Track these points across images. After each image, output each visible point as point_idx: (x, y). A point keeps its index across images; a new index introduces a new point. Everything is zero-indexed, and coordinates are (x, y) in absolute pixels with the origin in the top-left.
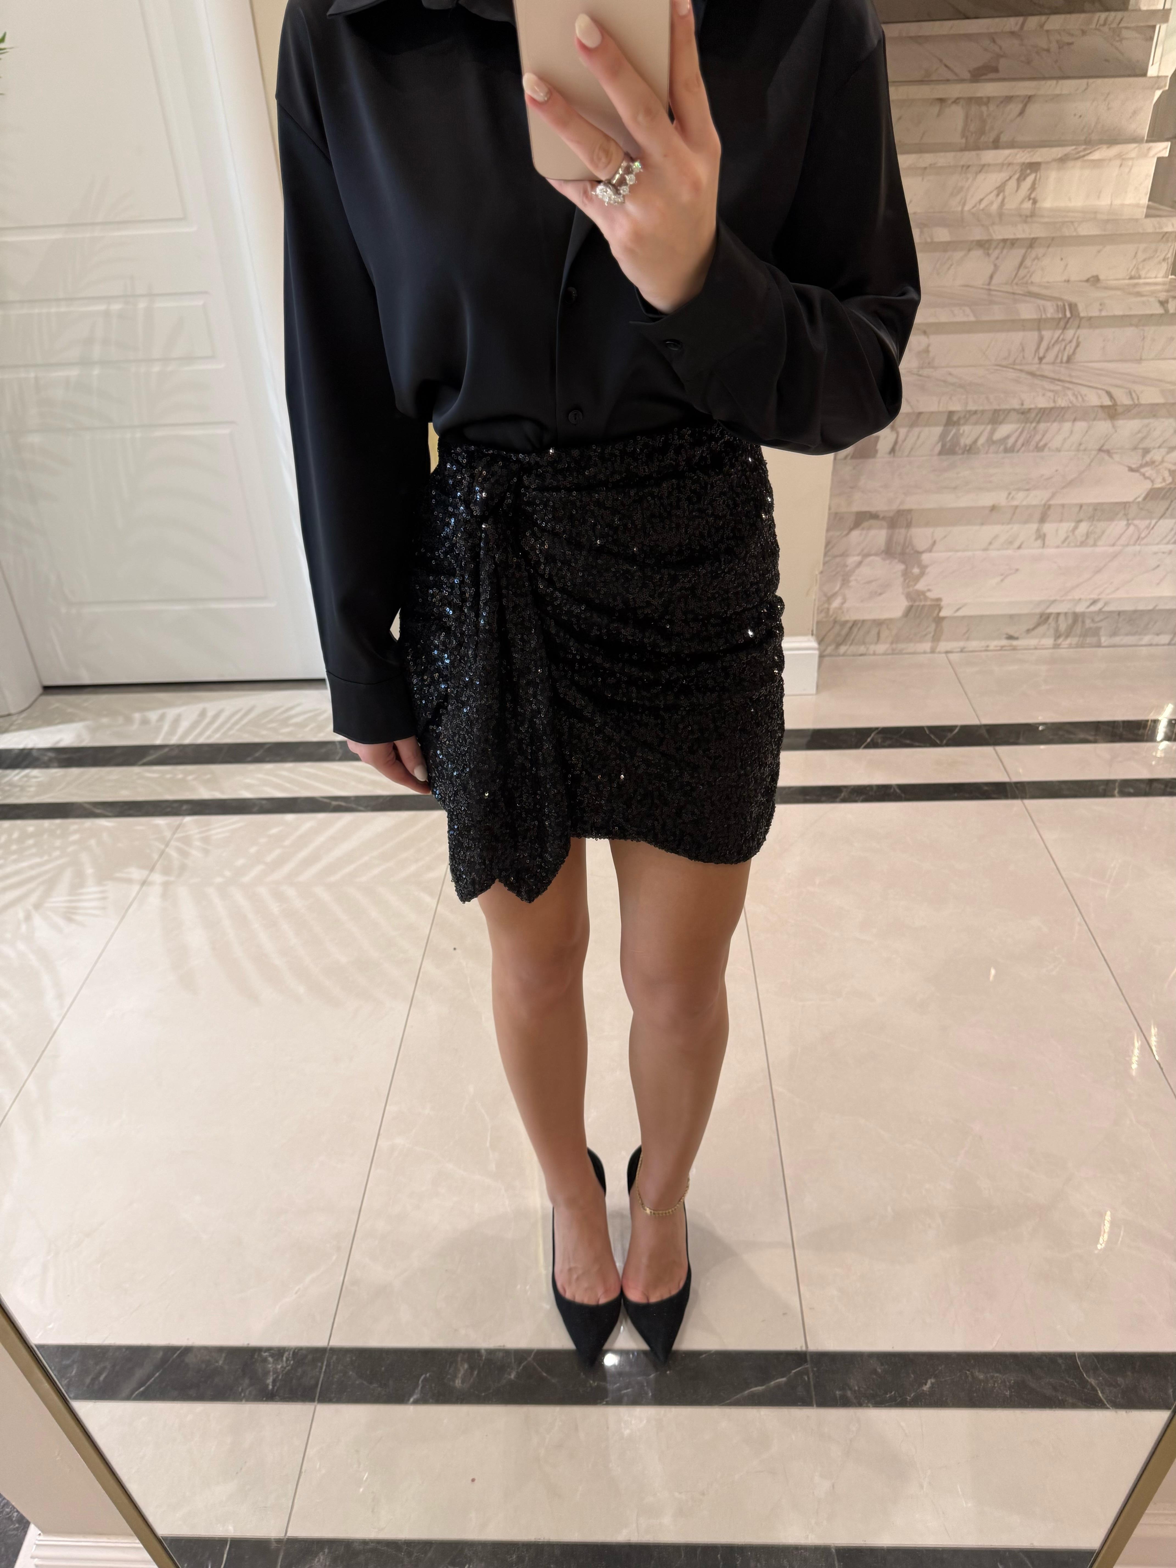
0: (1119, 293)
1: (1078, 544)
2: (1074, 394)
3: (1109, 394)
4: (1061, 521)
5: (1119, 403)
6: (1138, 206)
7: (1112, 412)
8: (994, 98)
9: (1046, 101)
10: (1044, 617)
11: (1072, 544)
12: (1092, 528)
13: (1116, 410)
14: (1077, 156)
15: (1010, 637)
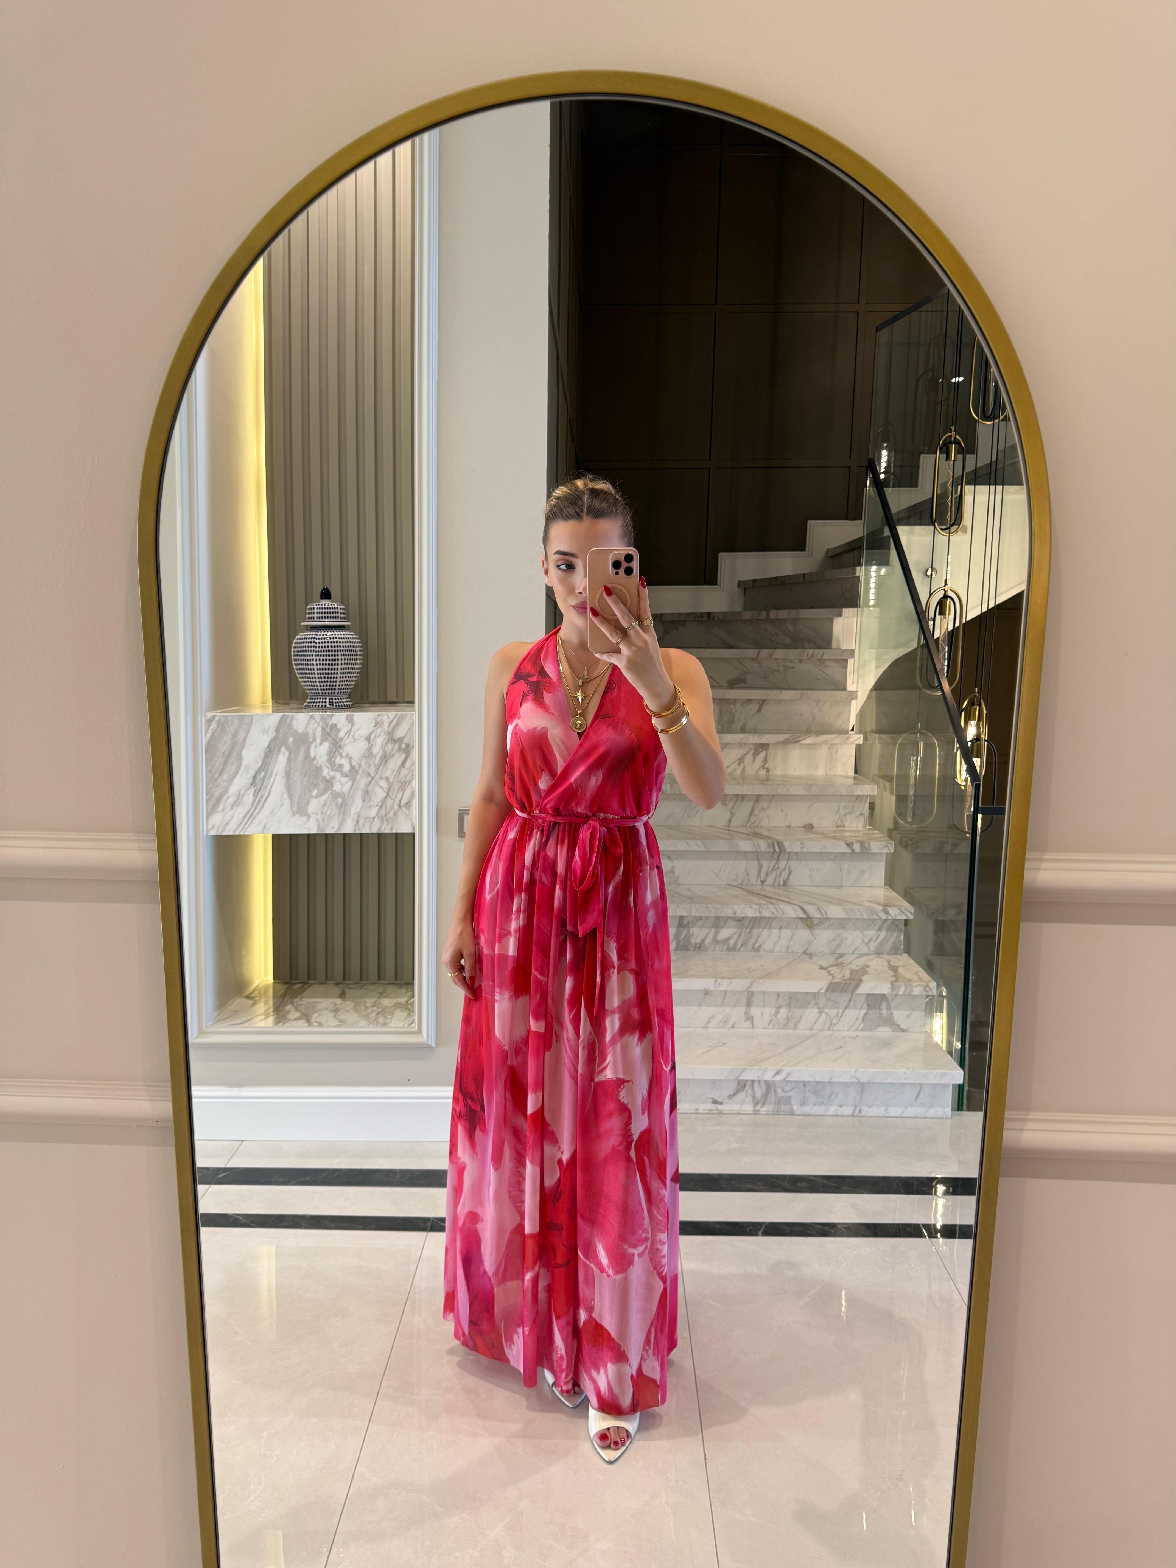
0: (819, 836)
1: (782, 1026)
2: (774, 908)
3: (802, 908)
4: (764, 1006)
5: (811, 916)
6: (847, 777)
7: (808, 922)
8: (738, 699)
9: (776, 704)
10: (741, 1084)
11: (777, 1027)
12: (791, 1013)
13: (812, 922)
14: (794, 740)
15: (715, 1102)
